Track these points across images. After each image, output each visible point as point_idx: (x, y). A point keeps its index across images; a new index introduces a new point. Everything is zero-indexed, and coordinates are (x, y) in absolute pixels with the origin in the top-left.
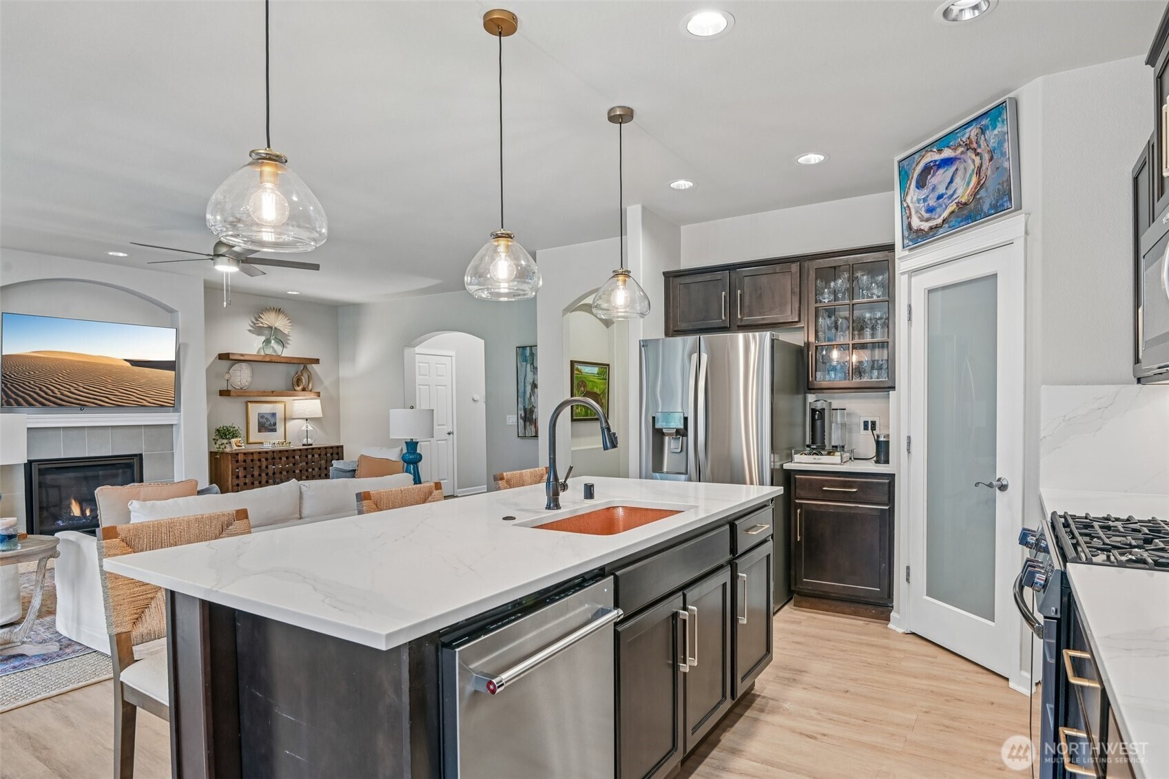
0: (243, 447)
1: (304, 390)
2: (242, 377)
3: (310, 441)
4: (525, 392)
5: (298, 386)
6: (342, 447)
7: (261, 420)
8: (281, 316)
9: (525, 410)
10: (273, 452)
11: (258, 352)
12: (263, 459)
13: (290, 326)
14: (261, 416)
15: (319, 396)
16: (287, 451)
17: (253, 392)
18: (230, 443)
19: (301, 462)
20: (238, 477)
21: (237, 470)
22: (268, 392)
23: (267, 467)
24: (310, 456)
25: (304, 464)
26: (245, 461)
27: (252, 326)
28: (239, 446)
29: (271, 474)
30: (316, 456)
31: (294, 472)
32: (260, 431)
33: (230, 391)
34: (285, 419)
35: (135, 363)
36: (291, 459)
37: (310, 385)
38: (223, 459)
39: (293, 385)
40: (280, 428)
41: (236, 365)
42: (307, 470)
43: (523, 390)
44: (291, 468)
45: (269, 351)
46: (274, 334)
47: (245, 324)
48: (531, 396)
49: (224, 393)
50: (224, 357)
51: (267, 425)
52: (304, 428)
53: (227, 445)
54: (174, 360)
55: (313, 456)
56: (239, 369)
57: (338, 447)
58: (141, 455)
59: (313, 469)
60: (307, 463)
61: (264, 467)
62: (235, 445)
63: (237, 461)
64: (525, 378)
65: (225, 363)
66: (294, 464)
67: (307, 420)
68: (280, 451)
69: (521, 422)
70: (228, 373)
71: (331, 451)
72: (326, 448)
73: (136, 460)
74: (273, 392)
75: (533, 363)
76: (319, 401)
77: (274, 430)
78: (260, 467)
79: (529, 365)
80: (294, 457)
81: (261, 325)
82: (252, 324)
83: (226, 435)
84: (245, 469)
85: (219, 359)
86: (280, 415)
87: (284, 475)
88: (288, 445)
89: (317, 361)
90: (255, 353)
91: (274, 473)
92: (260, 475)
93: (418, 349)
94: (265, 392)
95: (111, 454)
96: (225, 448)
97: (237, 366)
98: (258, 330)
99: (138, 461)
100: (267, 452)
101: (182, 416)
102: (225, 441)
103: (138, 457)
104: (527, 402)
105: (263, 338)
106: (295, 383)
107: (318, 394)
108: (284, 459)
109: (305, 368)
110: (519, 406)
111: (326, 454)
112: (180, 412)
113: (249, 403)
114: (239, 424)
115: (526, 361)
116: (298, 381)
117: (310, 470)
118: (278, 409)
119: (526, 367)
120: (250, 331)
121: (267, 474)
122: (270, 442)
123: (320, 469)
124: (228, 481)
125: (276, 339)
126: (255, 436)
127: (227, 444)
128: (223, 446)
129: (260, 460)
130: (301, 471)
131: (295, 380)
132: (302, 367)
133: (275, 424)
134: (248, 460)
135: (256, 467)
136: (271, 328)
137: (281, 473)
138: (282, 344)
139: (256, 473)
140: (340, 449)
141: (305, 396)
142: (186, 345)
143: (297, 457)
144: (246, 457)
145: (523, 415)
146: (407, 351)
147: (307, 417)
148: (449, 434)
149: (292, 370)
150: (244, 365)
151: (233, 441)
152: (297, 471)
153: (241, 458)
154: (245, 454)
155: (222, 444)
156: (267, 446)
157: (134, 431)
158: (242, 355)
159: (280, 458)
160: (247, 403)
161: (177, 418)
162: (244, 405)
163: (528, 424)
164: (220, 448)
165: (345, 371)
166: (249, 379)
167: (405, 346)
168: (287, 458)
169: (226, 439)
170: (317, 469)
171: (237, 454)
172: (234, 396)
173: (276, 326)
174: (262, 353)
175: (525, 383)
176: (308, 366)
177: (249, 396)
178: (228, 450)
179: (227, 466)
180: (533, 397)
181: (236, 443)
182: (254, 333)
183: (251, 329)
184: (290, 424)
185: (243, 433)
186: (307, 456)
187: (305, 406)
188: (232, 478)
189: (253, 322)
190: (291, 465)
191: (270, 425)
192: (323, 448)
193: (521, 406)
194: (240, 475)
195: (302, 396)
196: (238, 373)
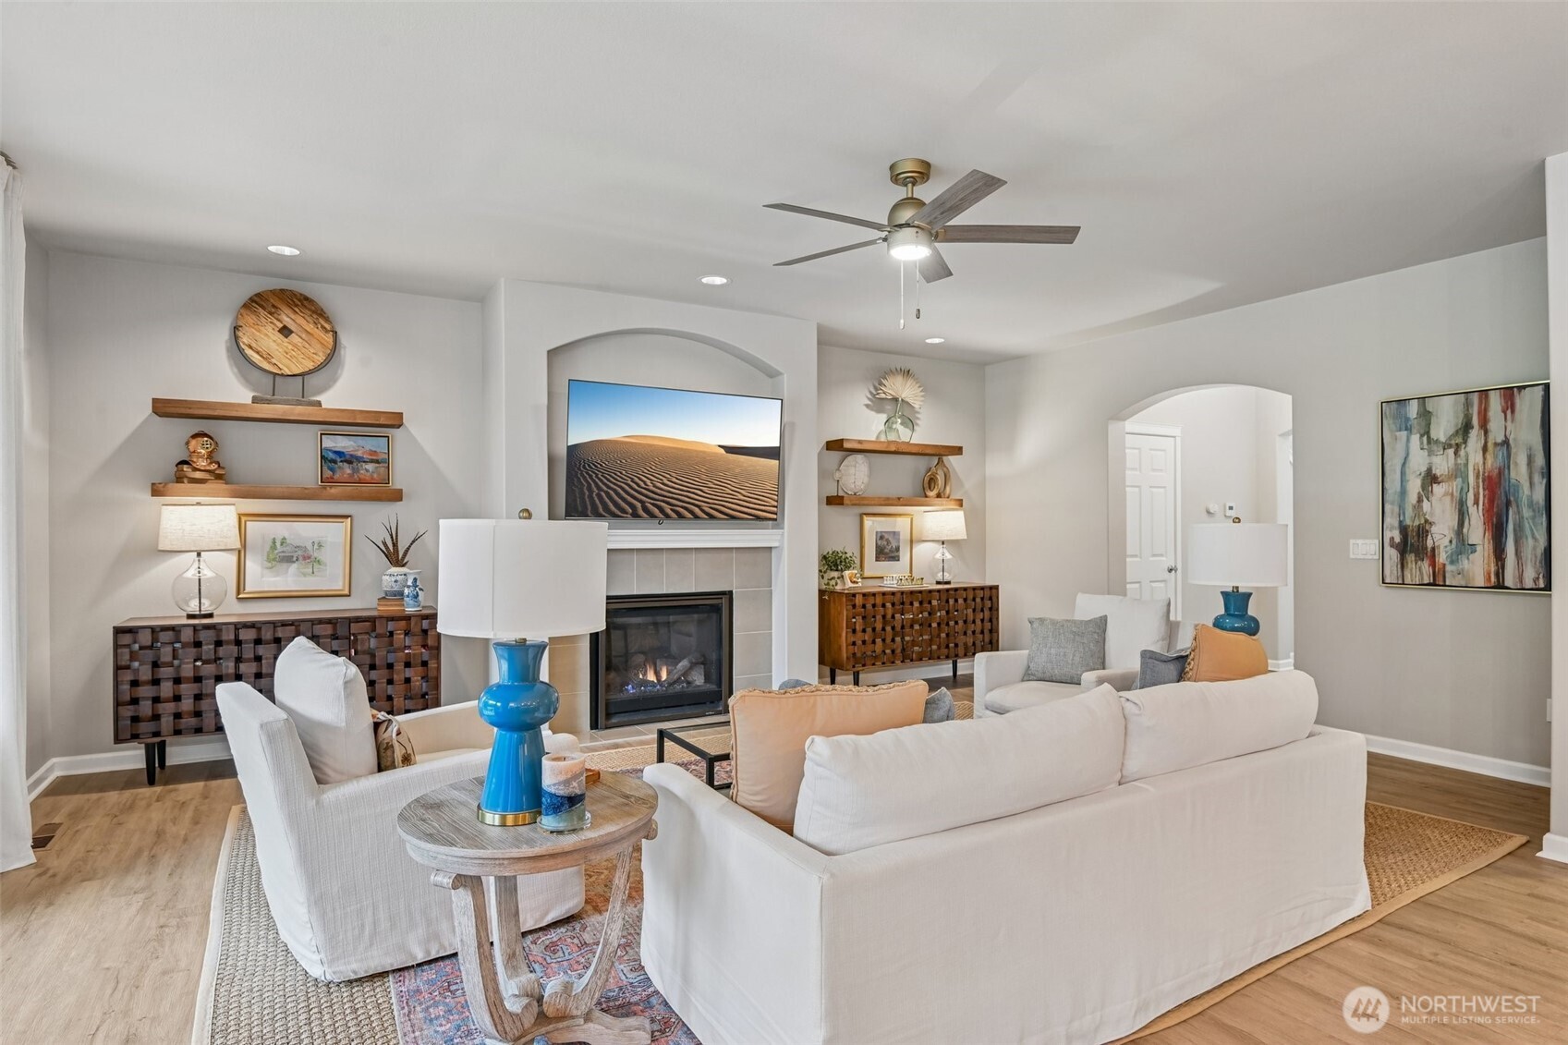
0: (860, 584)
1: (939, 496)
2: (856, 475)
3: (947, 577)
4: (1403, 493)
5: (932, 491)
6: (996, 588)
7: (879, 542)
8: (910, 382)
9: (1404, 530)
10: (902, 593)
11: (878, 437)
12: (889, 605)
13: (922, 396)
14: (881, 536)
15: (961, 505)
16: (921, 592)
17: (873, 499)
18: (842, 576)
19: (940, 611)
20: (854, 631)
21: (854, 620)
22: (893, 499)
23: (893, 617)
24: (951, 602)
25: (944, 613)
26: (864, 606)
27: (869, 399)
28: (854, 582)
29: (898, 628)
30: (961, 601)
31: (930, 626)
32: (877, 559)
33: (843, 497)
34: (911, 541)
35: (731, 450)
36: (926, 605)
37: (948, 489)
38: (834, 602)
39: (924, 489)
40: (904, 555)
41: (850, 458)
42: (948, 624)
43: (1398, 489)
44: (926, 618)
45: (892, 437)
46: (899, 410)
47: (861, 396)
48: (1420, 500)
49: (834, 501)
50: (835, 445)
51: (887, 551)
52: (939, 556)
53: (838, 581)
54: (778, 445)
55: (956, 601)
56: (854, 463)
57: (991, 588)
58: (731, 593)
59: (956, 623)
60: (948, 612)
61: (889, 616)
62: (848, 581)
63: (854, 606)
64: (1404, 464)
65: (836, 455)
66: (930, 614)
67: (943, 543)
68: (912, 593)
69: (1392, 554)
70: (838, 469)
71: (980, 593)
72: (974, 589)
73: (724, 601)
74: (899, 499)
75: (1428, 433)
76: (962, 512)
77: (896, 559)
78: (884, 617)
79: (1415, 438)
80: (930, 603)
81: (883, 396)
82: (870, 396)
83: (836, 565)
84: (864, 618)
85: (827, 449)
86: (905, 536)
87: (916, 630)
88: (919, 582)
89: (958, 450)
90: (874, 439)
91: (903, 627)
92: (884, 629)
93: (1130, 425)
94: (888, 499)
95: (693, 591)
96: (836, 584)
97: (852, 459)
98: (877, 403)
99: (728, 600)
100: (893, 594)
101: (786, 534)
102: (836, 574)
103: (728, 596)
104: (1409, 512)
105: (884, 417)
106: (926, 485)
107: (960, 503)
108: (916, 604)
109: (940, 461)
110: (1388, 520)
111: (974, 600)
112: (783, 528)
113: (865, 517)
114: (852, 550)
115: (1409, 429)
116: (932, 482)
117: (952, 623)
118: (901, 525)
119: (1408, 440)
120: (867, 406)
121: (893, 628)
122: (892, 577)
123: (965, 622)
124: (840, 636)
125: (902, 416)
126: (873, 567)
127: (838, 578)
128: (833, 582)
129: (884, 606)
130: (939, 624)
131: (927, 479)
132: (935, 460)
133: (898, 549)
134: (869, 606)
135: (879, 617)
136: (895, 400)
137: (912, 626)
138: (910, 423)
139: (879, 626)
140: (994, 591)
141: (942, 505)
142: (793, 424)
143: (935, 603)
144: (866, 600)
145: (1397, 540)
146: (1113, 428)
147: (943, 539)
148: (1170, 570)
149: (922, 463)
150: (859, 457)
151: (847, 573)
152: (934, 625)
153: (859, 600)
154: (864, 595)
155: (833, 578)
156: (891, 584)
157: (724, 555)
158: (860, 442)
159: (912, 604)
160: (861, 515)
161: (779, 537)
162: (858, 518)
163: (1411, 557)
164: (828, 584)
165: (996, 466)
166: (866, 480)
167: (1112, 418)
168: (921, 603)
169: (837, 570)
170: (961, 622)
171: (854, 595)
172: (847, 505)
173: (903, 396)
174: (883, 438)
175: (1403, 473)
176: (944, 458)
177: (864, 505)
178: (838, 588)
179: (840, 613)
180: (1426, 504)
181: (850, 578)
182: (872, 410)
183: (870, 403)
184: (920, 549)
185: (857, 561)
186: (947, 602)
187: (941, 521)
188: (847, 632)
189: (871, 393)
190: (926, 614)
191: (891, 551)
192: (970, 588)
193: (1392, 520)
194: (857, 627)
195: (938, 505)
196: (852, 470)
